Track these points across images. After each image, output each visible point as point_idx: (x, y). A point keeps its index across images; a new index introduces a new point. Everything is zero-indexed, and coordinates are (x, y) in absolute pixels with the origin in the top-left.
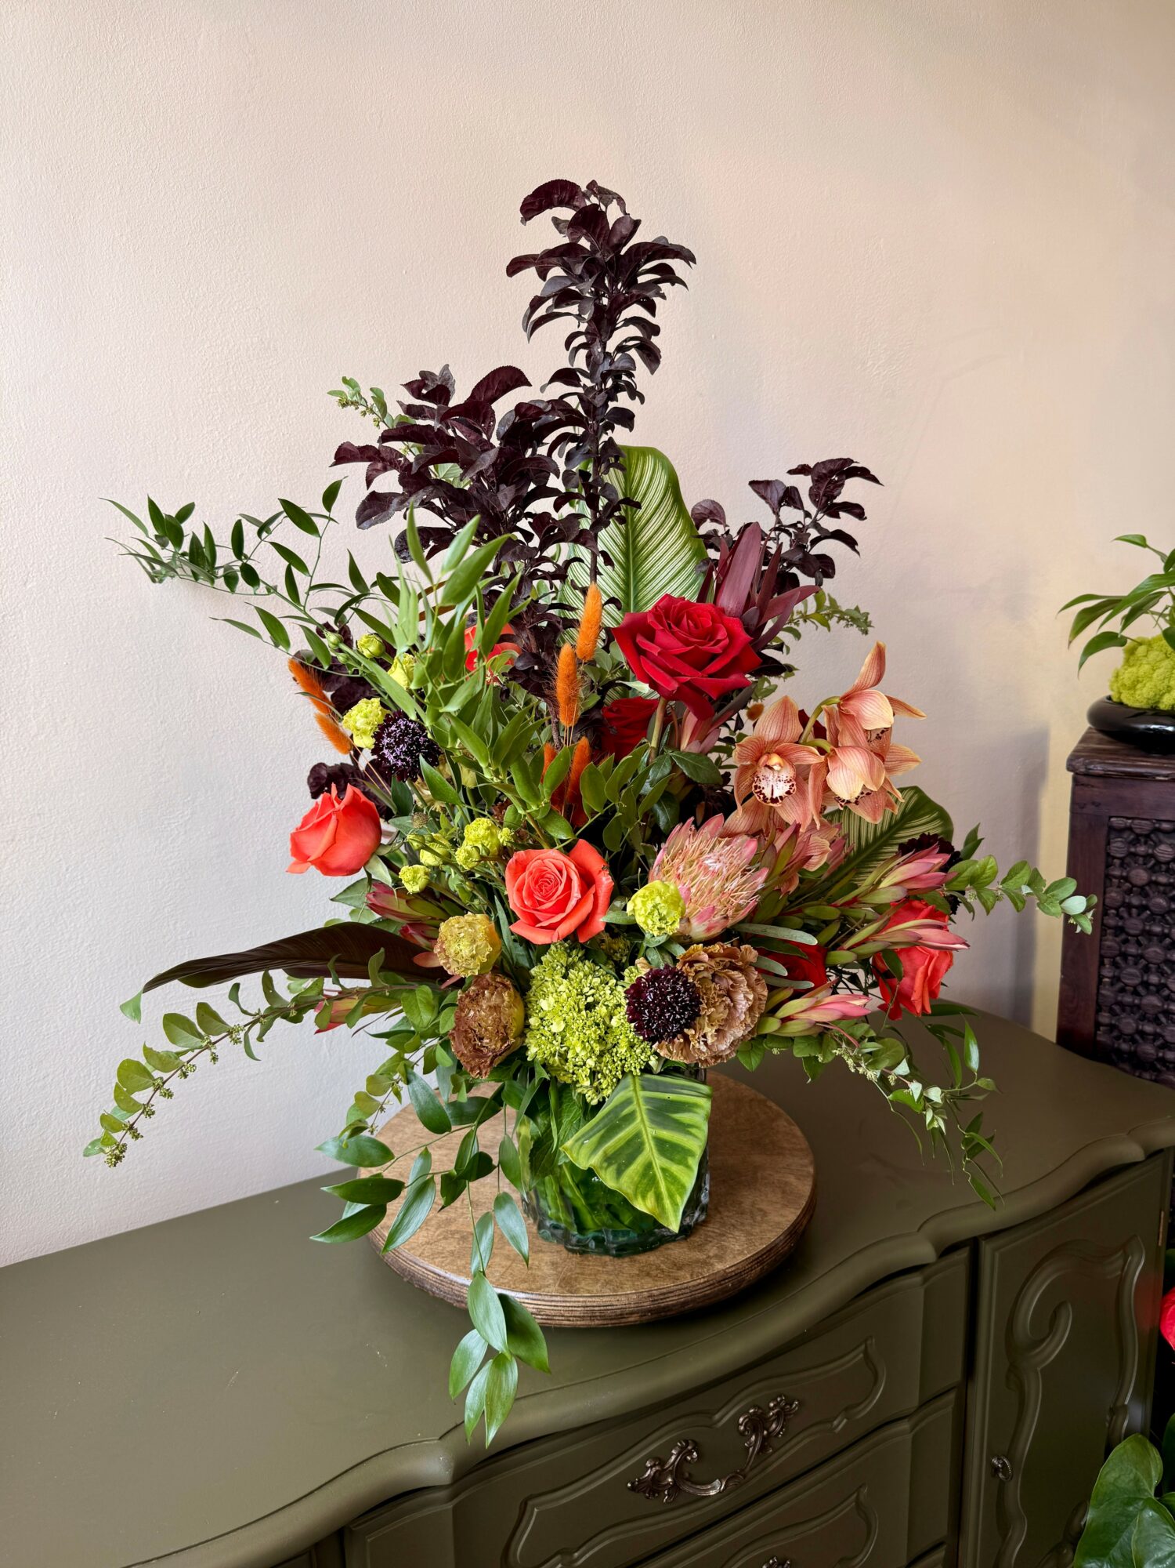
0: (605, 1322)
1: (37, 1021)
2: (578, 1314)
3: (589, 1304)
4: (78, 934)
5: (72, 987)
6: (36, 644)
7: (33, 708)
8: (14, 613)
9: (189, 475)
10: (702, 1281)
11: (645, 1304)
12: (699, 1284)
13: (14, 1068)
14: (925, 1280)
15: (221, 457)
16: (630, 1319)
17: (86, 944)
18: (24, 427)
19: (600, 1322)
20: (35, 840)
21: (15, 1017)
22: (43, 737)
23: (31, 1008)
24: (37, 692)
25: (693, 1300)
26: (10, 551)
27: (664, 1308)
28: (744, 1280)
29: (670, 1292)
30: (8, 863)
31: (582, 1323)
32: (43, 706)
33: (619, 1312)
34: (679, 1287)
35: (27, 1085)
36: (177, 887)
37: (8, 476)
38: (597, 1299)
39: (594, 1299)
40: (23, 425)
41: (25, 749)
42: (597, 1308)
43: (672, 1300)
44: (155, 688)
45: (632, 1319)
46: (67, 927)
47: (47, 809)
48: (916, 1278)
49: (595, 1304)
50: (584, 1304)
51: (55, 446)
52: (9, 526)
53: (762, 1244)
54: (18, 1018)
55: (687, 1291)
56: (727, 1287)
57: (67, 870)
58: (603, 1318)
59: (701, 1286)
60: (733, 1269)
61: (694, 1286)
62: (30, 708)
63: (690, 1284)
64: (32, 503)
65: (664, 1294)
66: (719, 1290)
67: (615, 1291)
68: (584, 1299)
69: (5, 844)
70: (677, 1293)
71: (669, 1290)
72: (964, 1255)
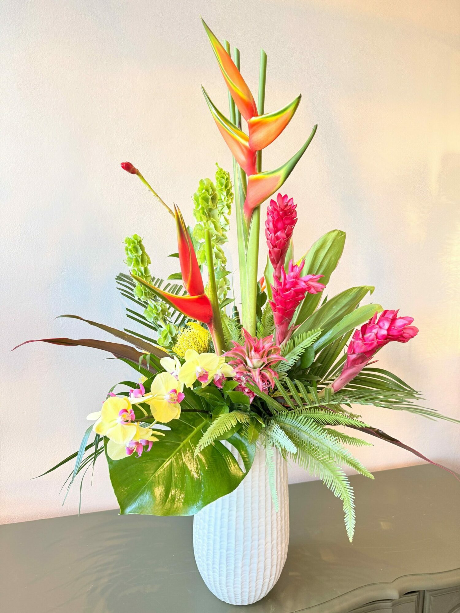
14: (393, 605)
41: (57, 331)
48: (389, 604)
57: (69, 376)
72: (414, 597)
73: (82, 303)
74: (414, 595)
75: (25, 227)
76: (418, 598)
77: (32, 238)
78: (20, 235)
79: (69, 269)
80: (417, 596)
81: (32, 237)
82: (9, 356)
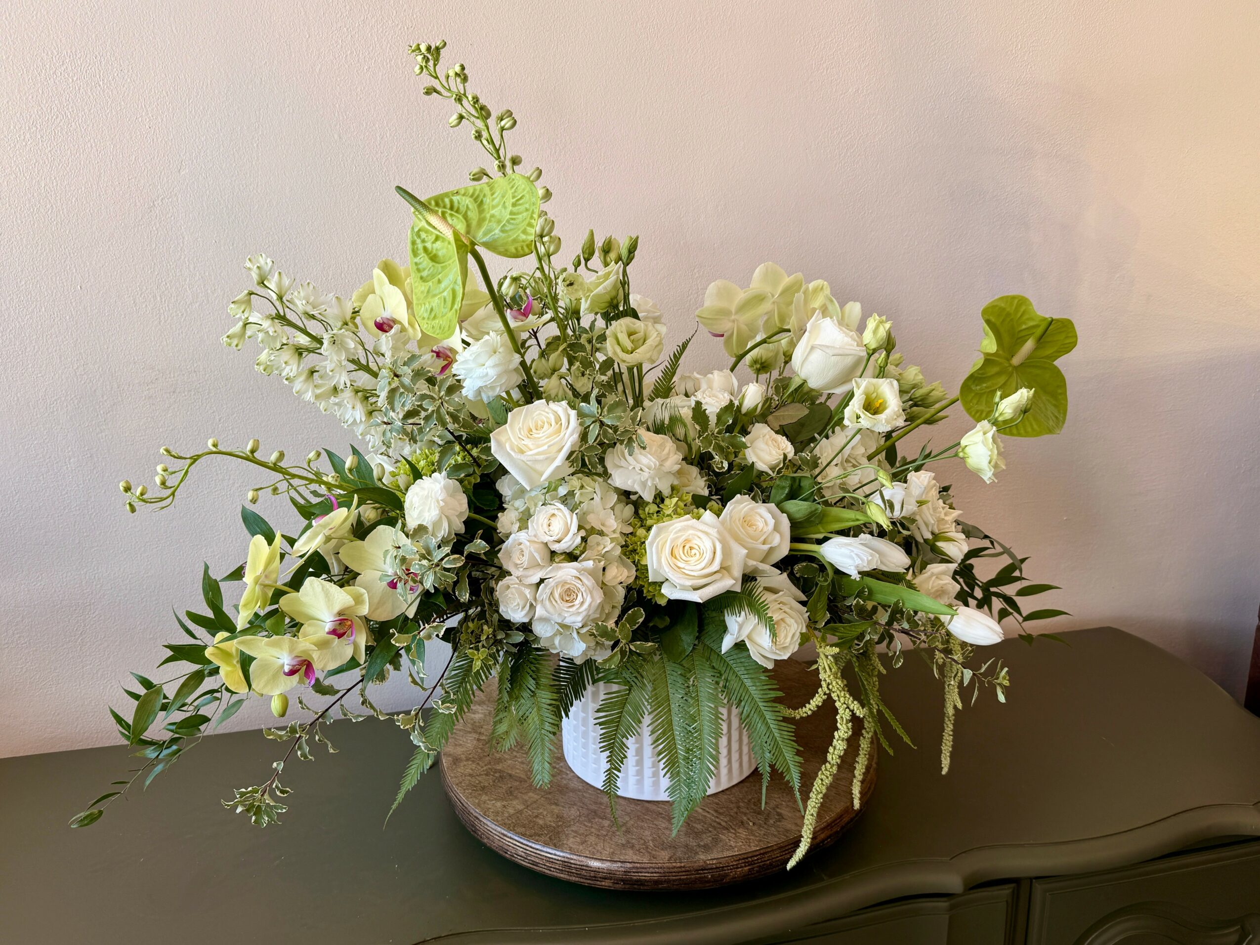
0: (581, 880)
1: (197, 545)
4: (230, 476)
5: (226, 519)
6: (189, 224)
7: (188, 279)
8: (171, 197)
9: (320, 70)
10: (678, 865)
11: (618, 873)
12: (674, 867)
13: (179, 582)
14: (952, 908)
15: (349, 52)
16: (603, 883)
17: (236, 485)
18: (175, 31)
19: (577, 879)
20: (193, 393)
21: (179, 539)
22: (197, 305)
23: (192, 534)
24: (192, 267)
25: (668, 881)
26: (166, 142)
27: (637, 881)
28: (727, 875)
30: (170, 412)
31: (563, 876)
32: (197, 278)
33: (593, 874)
34: (653, 865)
35: (190, 597)
36: (314, 443)
37: (163, 76)
40: (174, 29)
41: (182, 315)
42: (573, 866)
44: (292, 266)
46: (220, 470)
47: (201, 367)
48: (943, 904)
51: (201, 47)
52: (164, 119)
53: (757, 846)
54: (181, 541)
56: (707, 877)
57: (220, 420)
59: (676, 870)
60: (714, 862)
61: (669, 868)
62: (185, 280)
64: (183, 99)
66: (696, 878)
69: (168, 395)
72: (1006, 891)
73: (233, 244)
74: (1005, 889)
75: (80, 58)
76: (1016, 895)
77: (100, 86)
78: (71, 80)
79: (195, 161)
80: (1011, 890)
81: (101, 83)
82: (78, 374)
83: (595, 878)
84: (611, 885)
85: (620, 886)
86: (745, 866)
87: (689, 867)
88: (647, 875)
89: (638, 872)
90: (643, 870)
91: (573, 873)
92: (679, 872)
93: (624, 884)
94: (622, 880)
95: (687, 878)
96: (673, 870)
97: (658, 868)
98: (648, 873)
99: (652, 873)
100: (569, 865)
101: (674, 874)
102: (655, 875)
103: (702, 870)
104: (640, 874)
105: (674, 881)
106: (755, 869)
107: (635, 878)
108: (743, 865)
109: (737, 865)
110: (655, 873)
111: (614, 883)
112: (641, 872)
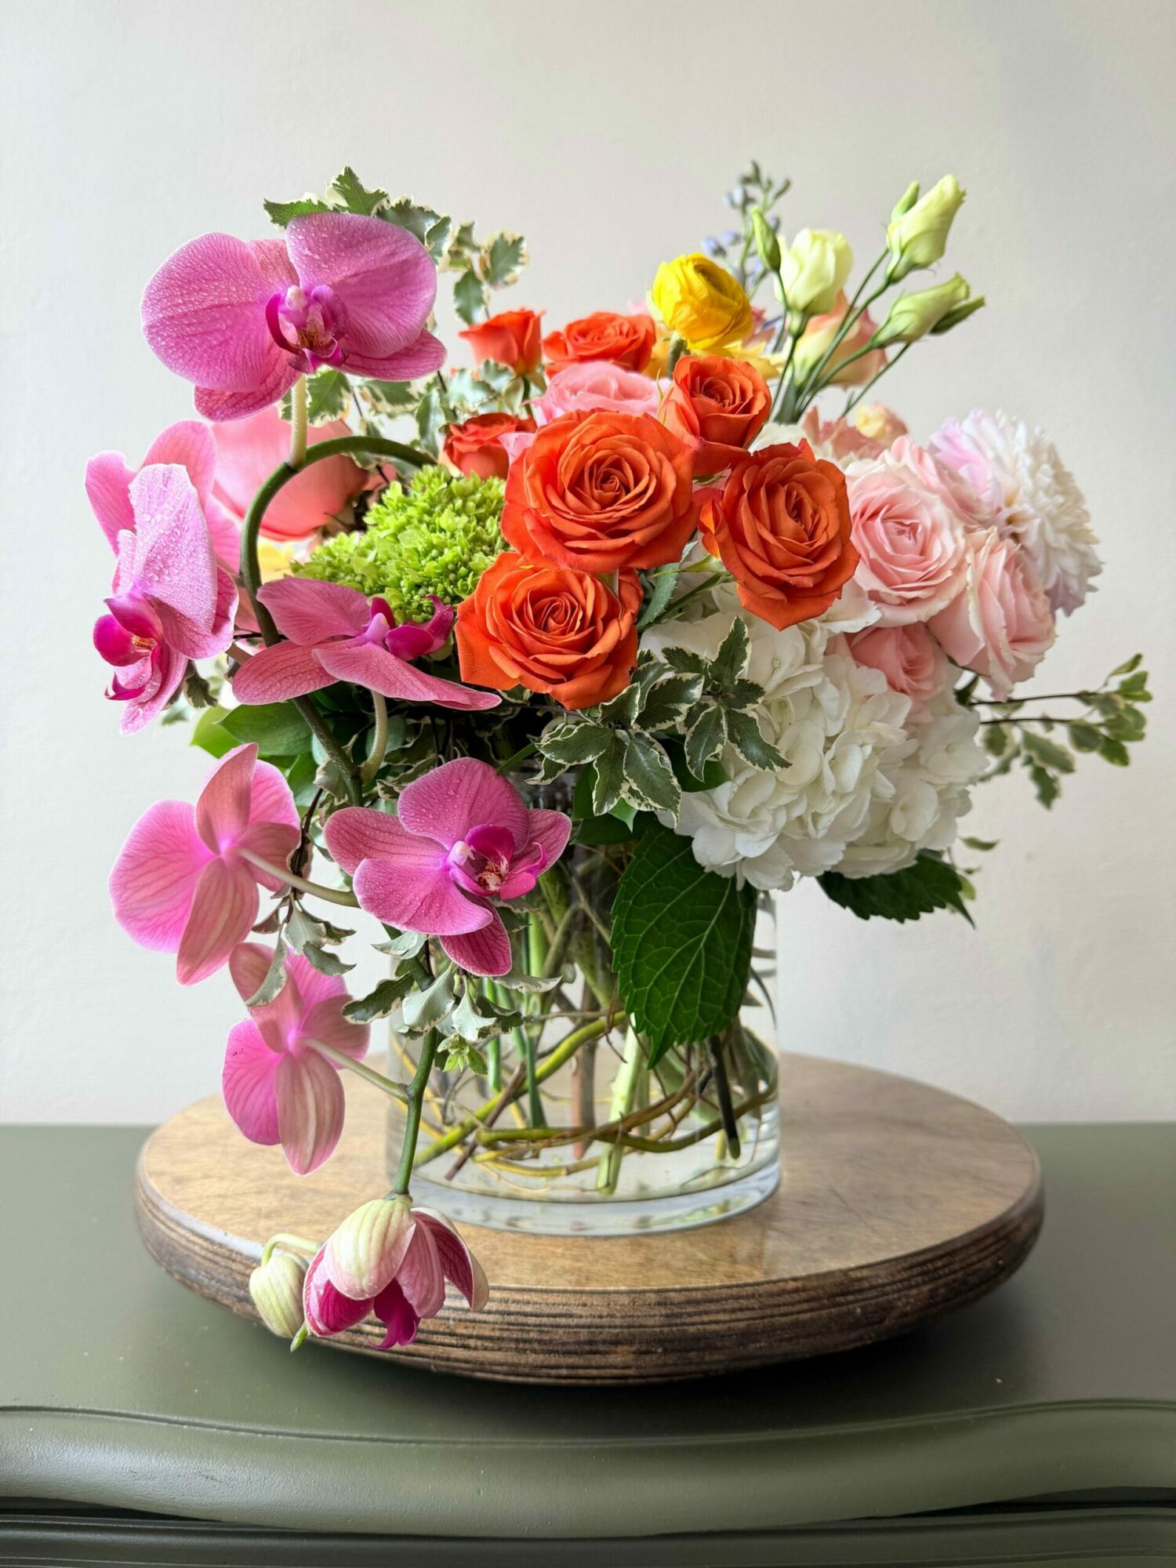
0: (553, 1360)
2: (486, 1332)
3: (513, 1308)
11: (650, 1322)
16: (612, 1359)
19: (540, 1359)
27: (697, 1338)
28: (888, 1308)
29: (711, 1301)
31: (498, 1356)
33: (584, 1335)
38: (534, 1297)
39: (526, 1297)
42: (532, 1320)
43: (717, 1321)
45: (617, 1358)
49: (528, 1309)
50: (503, 1307)
55: (753, 1303)
56: (850, 1313)
58: (548, 1347)
59: (787, 1298)
63: (761, 1289)
65: (697, 1302)
67: (578, 1283)
68: (505, 1295)
70: (730, 1305)
71: (709, 1294)
83: (591, 1347)
84: (630, 1359)
85: (654, 1363)
86: (925, 1283)
87: (815, 1289)
88: (721, 1317)
89: (700, 1314)
90: (712, 1307)
91: (530, 1341)
92: (792, 1304)
93: (665, 1351)
94: (661, 1341)
95: (812, 1320)
96: (781, 1300)
97: (747, 1297)
98: (724, 1311)
99: (733, 1311)
100: (521, 1319)
101: (784, 1309)
102: (740, 1315)
103: (843, 1294)
104: (706, 1318)
105: (783, 1328)
106: (942, 1291)
107: (692, 1329)
108: (919, 1279)
109: (908, 1279)
110: (741, 1310)
111: (640, 1353)
112: (707, 1313)
